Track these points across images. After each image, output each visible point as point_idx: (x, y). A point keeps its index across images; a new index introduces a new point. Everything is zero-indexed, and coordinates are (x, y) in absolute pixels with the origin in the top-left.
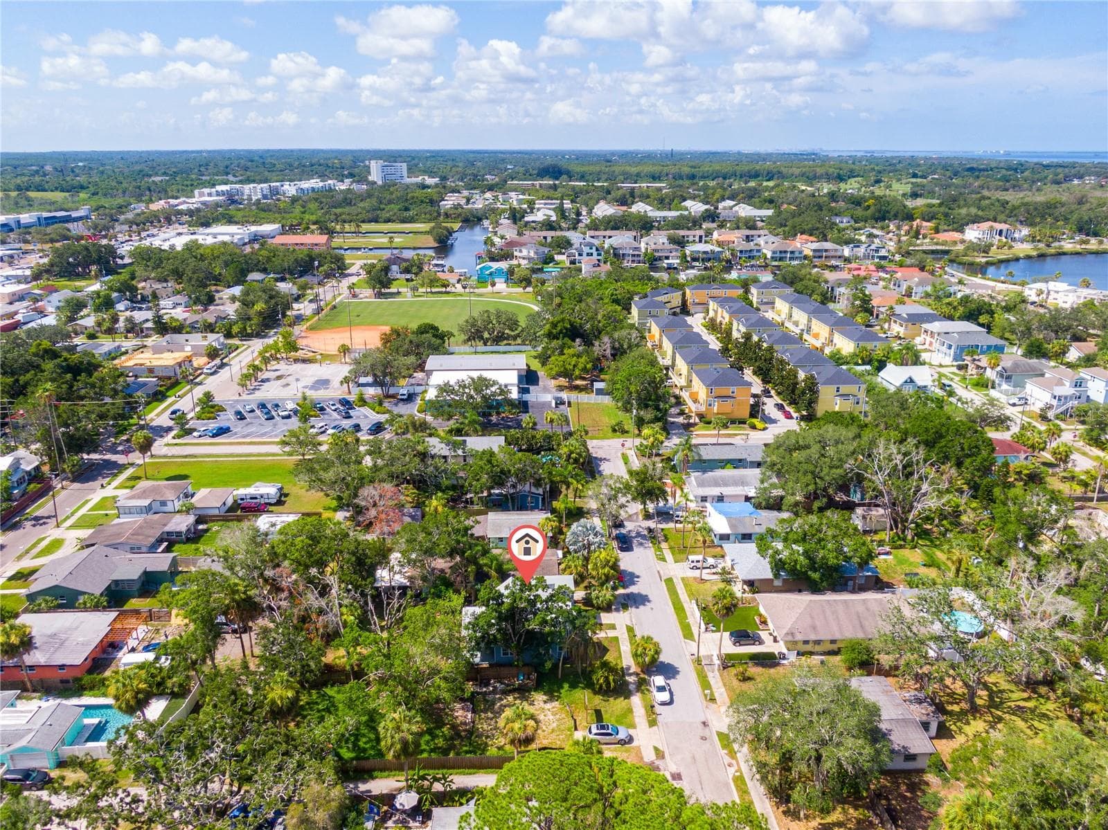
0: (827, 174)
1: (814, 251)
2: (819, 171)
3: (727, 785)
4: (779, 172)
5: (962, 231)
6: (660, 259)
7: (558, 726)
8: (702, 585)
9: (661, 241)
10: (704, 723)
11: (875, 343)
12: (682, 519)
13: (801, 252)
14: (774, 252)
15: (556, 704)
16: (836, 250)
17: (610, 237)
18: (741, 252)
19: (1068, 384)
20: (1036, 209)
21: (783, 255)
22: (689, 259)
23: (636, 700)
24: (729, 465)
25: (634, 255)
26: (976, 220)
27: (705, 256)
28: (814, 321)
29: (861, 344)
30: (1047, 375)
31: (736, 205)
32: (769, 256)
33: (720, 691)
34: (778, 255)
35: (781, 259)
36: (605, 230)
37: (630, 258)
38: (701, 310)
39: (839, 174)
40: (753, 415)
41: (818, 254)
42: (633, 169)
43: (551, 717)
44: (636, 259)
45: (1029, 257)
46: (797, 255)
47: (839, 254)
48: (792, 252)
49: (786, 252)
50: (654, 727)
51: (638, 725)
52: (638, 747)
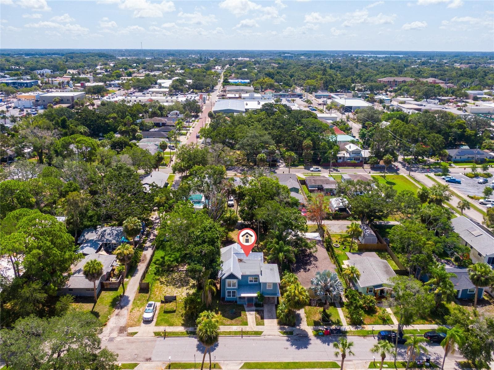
10: (150, 359)
50: (153, 335)
51: (157, 327)
52: (139, 325)
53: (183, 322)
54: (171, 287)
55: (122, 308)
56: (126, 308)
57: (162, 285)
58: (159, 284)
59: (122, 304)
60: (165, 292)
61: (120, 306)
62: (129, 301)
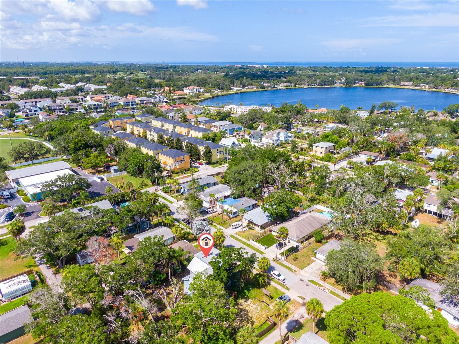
0: (108, 71)
1: (141, 101)
2: (105, 70)
3: (330, 296)
4: (87, 71)
5: (183, 90)
6: (73, 110)
7: (261, 308)
8: (245, 233)
9: (67, 102)
10: (301, 280)
11: (208, 132)
12: (212, 212)
13: (135, 102)
14: (124, 103)
15: (250, 300)
16: (149, 100)
17: (40, 102)
18: (110, 103)
19: (275, 136)
20: (201, 81)
21: (128, 104)
22: (87, 109)
23: (272, 283)
24: (205, 187)
25: (60, 109)
26: (186, 86)
27: (95, 107)
28: (177, 127)
29: (204, 133)
30: (267, 134)
31: (86, 84)
32: (122, 104)
33: (293, 267)
34: (126, 104)
35: (127, 105)
36: (31, 99)
37: (58, 111)
38: (119, 129)
39: (113, 71)
40: (191, 167)
41: (142, 102)
42: (11, 70)
43: (255, 306)
44: (61, 111)
45: (210, 98)
46: (134, 103)
47: (150, 101)
48: (132, 102)
49: (129, 102)
50: (290, 290)
51: (285, 292)
52: (294, 300)
53: (269, 286)
54: (250, 314)
55: (296, 321)
56: (294, 319)
57: (255, 321)
58: (255, 324)
59: (295, 324)
60: (258, 313)
61: (297, 323)
62: (288, 323)
